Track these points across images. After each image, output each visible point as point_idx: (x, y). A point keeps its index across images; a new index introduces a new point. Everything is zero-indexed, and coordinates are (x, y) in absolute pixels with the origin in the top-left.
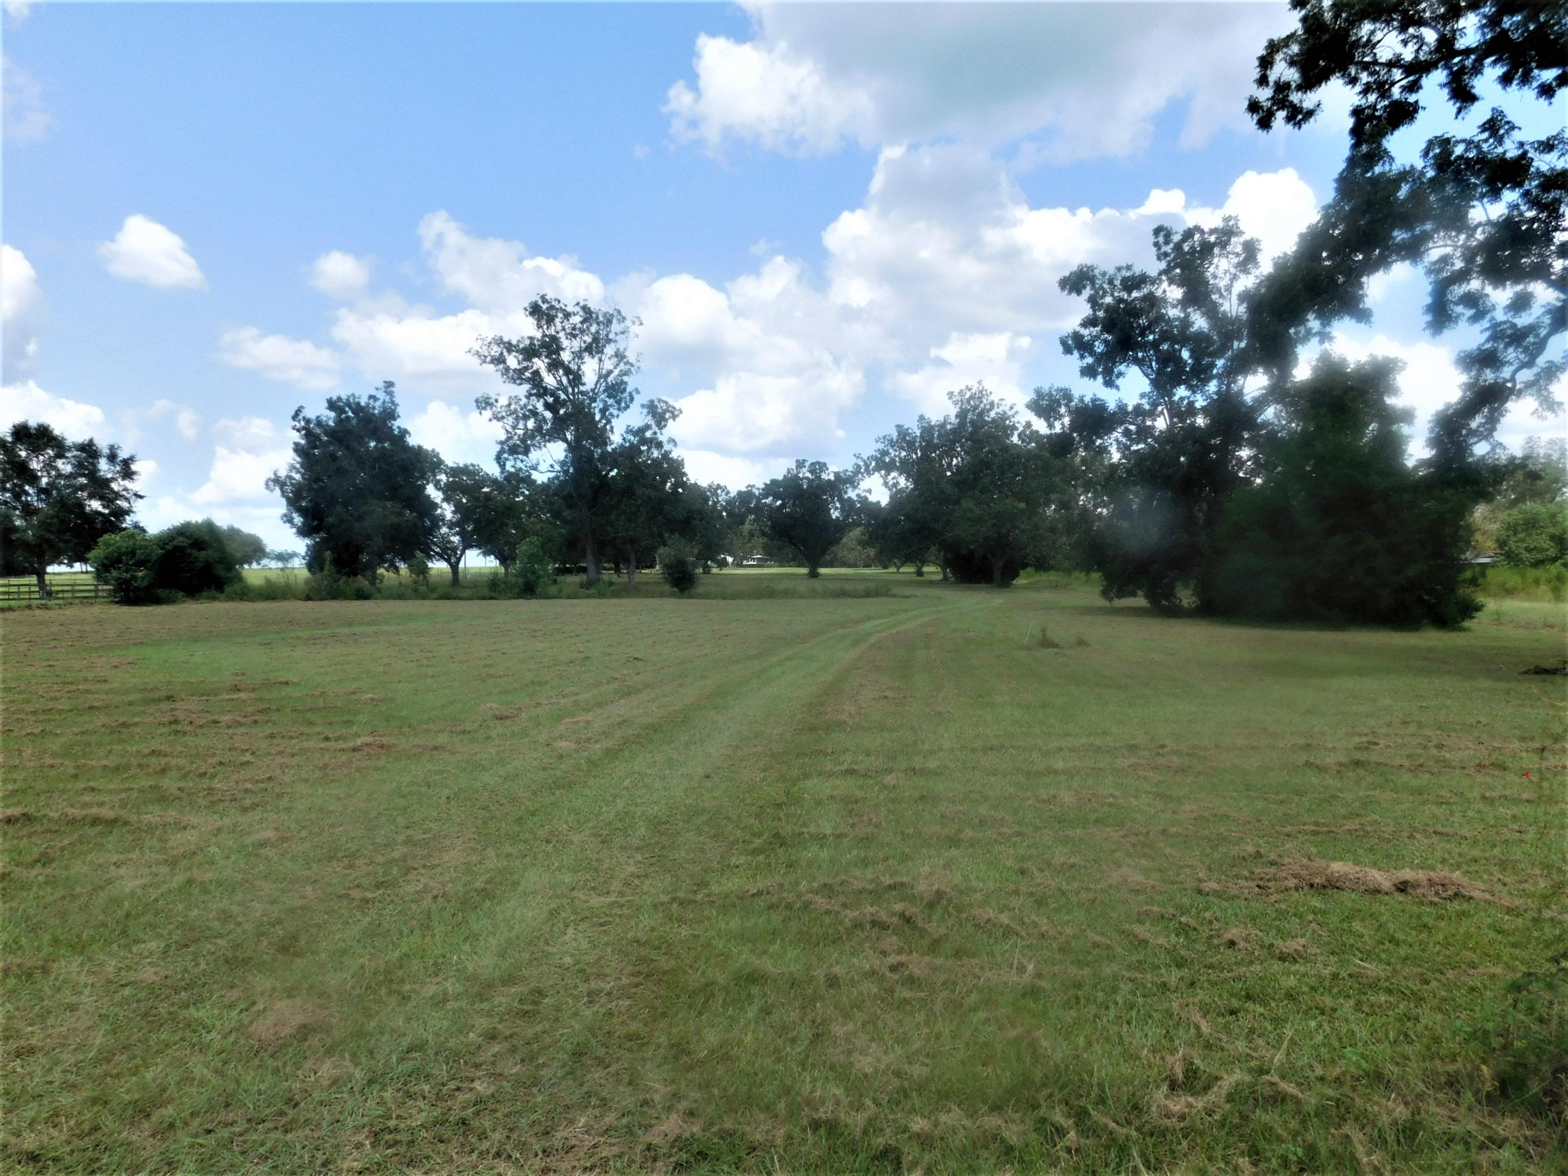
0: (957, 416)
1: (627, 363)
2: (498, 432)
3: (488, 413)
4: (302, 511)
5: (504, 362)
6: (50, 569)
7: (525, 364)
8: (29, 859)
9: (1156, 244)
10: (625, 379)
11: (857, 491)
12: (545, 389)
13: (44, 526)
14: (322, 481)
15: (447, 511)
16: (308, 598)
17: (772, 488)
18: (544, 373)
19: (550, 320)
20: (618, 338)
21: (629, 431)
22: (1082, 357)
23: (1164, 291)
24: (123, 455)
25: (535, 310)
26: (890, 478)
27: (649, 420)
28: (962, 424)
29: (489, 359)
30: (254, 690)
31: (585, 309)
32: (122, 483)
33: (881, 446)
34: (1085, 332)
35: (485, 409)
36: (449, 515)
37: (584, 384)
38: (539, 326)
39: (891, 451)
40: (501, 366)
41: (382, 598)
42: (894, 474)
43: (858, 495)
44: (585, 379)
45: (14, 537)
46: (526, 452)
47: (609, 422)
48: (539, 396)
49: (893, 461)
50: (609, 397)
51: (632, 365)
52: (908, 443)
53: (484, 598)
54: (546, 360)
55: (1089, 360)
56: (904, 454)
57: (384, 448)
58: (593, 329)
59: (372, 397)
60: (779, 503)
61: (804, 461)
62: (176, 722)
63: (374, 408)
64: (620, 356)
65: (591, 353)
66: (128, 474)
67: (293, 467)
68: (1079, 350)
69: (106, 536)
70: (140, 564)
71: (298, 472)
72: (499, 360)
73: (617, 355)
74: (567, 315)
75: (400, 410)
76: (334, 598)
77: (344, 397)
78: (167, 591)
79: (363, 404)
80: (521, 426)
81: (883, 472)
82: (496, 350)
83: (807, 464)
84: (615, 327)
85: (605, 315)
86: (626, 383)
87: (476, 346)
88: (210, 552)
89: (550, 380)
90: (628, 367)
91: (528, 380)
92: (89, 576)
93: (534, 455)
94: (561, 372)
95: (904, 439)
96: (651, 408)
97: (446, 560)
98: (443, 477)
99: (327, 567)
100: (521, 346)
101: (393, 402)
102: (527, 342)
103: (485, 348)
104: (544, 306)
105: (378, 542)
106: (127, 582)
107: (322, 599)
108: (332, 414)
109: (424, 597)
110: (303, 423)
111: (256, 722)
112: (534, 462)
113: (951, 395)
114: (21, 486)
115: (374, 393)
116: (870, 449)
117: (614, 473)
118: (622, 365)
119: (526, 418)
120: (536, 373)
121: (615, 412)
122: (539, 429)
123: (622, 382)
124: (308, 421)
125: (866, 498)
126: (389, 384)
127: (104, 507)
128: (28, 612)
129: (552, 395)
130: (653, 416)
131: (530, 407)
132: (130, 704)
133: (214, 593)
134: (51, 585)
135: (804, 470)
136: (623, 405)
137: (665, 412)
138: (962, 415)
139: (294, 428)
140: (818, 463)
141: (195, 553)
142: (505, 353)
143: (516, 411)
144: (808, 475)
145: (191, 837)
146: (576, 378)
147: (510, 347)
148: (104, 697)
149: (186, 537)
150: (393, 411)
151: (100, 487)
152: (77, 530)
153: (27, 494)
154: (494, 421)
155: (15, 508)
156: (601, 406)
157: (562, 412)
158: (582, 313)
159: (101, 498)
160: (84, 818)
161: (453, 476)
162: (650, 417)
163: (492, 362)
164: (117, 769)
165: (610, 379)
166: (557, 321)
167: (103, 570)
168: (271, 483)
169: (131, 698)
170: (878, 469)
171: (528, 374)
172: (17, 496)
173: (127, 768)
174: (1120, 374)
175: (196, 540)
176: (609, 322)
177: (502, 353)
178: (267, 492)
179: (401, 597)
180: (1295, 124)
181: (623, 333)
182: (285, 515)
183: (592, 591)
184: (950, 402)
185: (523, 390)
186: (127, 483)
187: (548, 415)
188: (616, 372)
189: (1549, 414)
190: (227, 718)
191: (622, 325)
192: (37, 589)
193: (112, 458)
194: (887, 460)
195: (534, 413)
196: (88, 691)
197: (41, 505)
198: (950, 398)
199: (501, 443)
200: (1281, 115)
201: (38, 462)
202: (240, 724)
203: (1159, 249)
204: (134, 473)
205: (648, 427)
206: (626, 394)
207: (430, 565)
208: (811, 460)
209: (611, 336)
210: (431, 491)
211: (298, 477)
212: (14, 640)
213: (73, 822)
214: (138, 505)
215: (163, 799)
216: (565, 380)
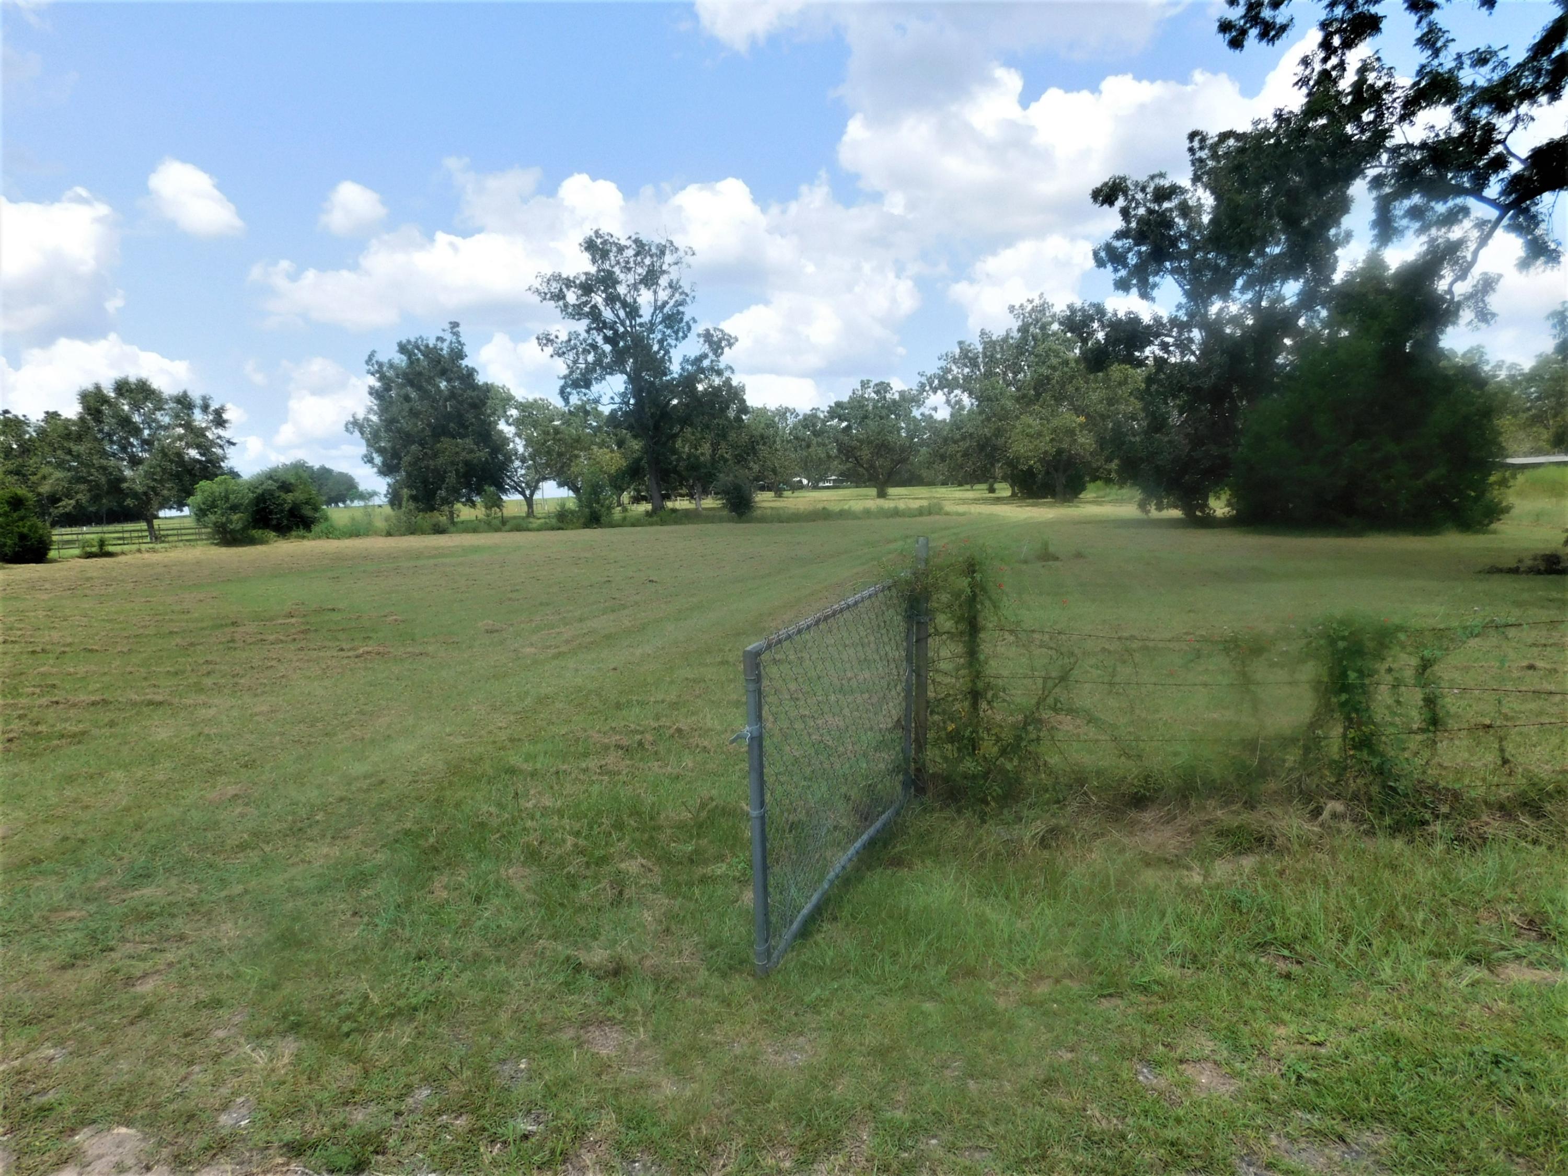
0: (1019, 330)
1: (683, 293)
2: (561, 367)
3: (549, 350)
4: (380, 451)
5: (564, 297)
6: (162, 514)
7: (584, 299)
8: (101, 724)
9: (1191, 150)
10: (681, 309)
11: (922, 410)
12: (604, 323)
13: (149, 475)
14: (398, 422)
15: (519, 446)
16: (389, 534)
17: (837, 411)
18: (601, 307)
19: (605, 255)
20: (671, 270)
21: (686, 360)
22: (1116, 270)
23: (1199, 199)
24: (214, 406)
25: (590, 246)
26: (952, 395)
27: (706, 348)
28: (1024, 339)
29: (548, 296)
30: (305, 616)
31: (637, 241)
32: (216, 431)
33: (943, 363)
34: (1118, 244)
35: (545, 345)
36: (521, 449)
37: (640, 316)
38: (594, 261)
39: (954, 368)
40: (561, 303)
41: (458, 532)
42: (957, 392)
43: (922, 414)
44: (641, 312)
45: (125, 485)
46: (588, 385)
47: (667, 352)
48: (599, 330)
49: (955, 379)
50: (667, 327)
51: (687, 295)
52: (970, 359)
53: (553, 529)
54: (604, 295)
55: (1123, 273)
56: (966, 370)
57: (454, 387)
58: (648, 261)
59: (440, 339)
60: (844, 424)
61: (868, 381)
62: (233, 641)
63: (442, 349)
64: (673, 287)
65: (646, 285)
66: (220, 422)
67: (370, 410)
68: (1112, 263)
69: (202, 483)
70: (234, 508)
71: (375, 414)
72: (560, 296)
73: (671, 286)
74: (621, 249)
75: (466, 349)
76: (412, 533)
77: (413, 340)
78: (260, 531)
79: (431, 346)
80: (581, 360)
81: (946, 390)
82: (555, 288)
83: (872, 384)
84: (668, 258)
85: (658, 246)
86: (683, 313)
87: (537, 284)
88: (297, 494)
89: (607, 314)
90: (683, 297)
91: (587, 315)
92: (189, 520)
93: (596, 389)
94: (618, 305)
95: (966, 356)
96: (707, 336)
97: (520, 493)
98: (514, 412)
99: (404, 503)
100: (578, 282)
101: (459, 342)
102: (583, 278)
103: (545, 285)
104: (599, 241)
105: (451, 478)
106: (223, 526)
107: (401, 535)
108: (404, 358)
109: (497, 530)
110: (376, 367)
111: (295, 640)
112: (596, 395)
113: (1012, 309)
114: (127, 439)
115: (441, 334)
116: (933, 368)
117: (675, 402)
118: (677, 295)
119: (587, 352)
120: (595, 307)
121: (673, 342)
122: (598, 362)
123: (679, 312)
124: (380, 365)
125: (931, 417)
126: (455, 325)
127: (201, 455)
128: (138, 555)
129: (611, 328)
130: (710, 345)
131: (590, 341)
132: (202, 629)
133: (302, 532)
134: (160, 530)
135: (869, 390)
136: (681, 334)
137: (720, 341)
138: (1024, 329)
139: (369, 372)
140: (882, 383)
141: (283, 495)
142: (565, 290)
143: (575, 347)
144: (873, 395)
145: (212, 712)
146: (633, 311)
147: (569, 283)
148: (184, 624)
149: (275, 481)
150: (461, 350)
151: (197, 436)
152: (178, 477)
153: (132, 445)
154: (556, 357)
155: (123, 459)
156: (660, 336)
157: (621, 344)
158: (634, 246)
159: (198, 447)
160: (142, 702)
161: (523, 411)
162: (707, 346)
163: (552, 298)
164: (177, 673)
165: (666, 310)
166: (612, 255)
167: (201, 513)
168: (350, 426)
169: (204, 625)
170: (941, 387)
171: (587, 309)
172: (124, 449)
173: (184, 672)
174: (1155, 285)
175: (284, 482)
176: (663, 253)
177: (561, 290)
178: (348, 434)
179: (475, 530)
180: (1269, 41)
181: (676, 264)
182: (366, 456)
183: (655, 518)
184: (1012, 316)
185: (581, 326)
186: (220, 431)
187: (608, 348)
188: (672, 303)
189: (1483, 326)
190: (272, 638)
191: (675, 255)
192: (147, 534)
193: (205, 408)
194: (950, 377)
195: (594, 347)
196: (172, 620)
197: (146, 455)
198: (1011, 312)
199: (565, 377)
200: (1254, 32)
201: (140, 415)
202: (282, 641)
203: (1194, 154)
204: (225, 421)
205: (705, 356)
206: (683, 324)
207: (504, 497)
208: (876, 380)
209: (665, 267)
210: (502, 426)
211: (375, 418)
212: (123, 581)
213: (134, 704)
214: (230, 451)
215: (200, 690)
216: (622, 314)
